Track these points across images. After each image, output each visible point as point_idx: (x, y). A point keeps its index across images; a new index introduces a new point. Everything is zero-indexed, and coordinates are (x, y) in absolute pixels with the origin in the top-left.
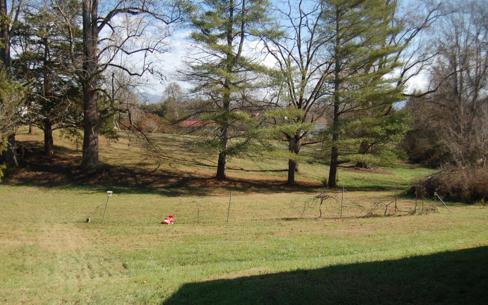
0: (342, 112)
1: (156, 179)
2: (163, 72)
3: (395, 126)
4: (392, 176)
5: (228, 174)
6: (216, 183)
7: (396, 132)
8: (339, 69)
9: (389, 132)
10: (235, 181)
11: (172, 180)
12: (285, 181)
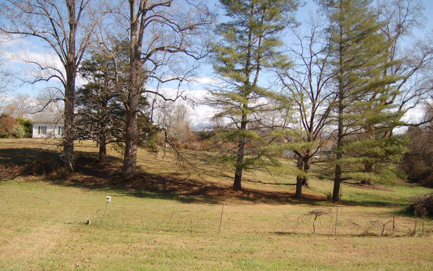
0: (345, 135)
1: (182, 187)
2: (194, 100)
3: (394, 147)
4: (392, 193)
5: (244, 185)
6: (231, 193)
7: (395, 153)
8: (343, 97)
9: (388, 153)
10: (249, 192)
11: (195, 188)
12: (292, 194)
